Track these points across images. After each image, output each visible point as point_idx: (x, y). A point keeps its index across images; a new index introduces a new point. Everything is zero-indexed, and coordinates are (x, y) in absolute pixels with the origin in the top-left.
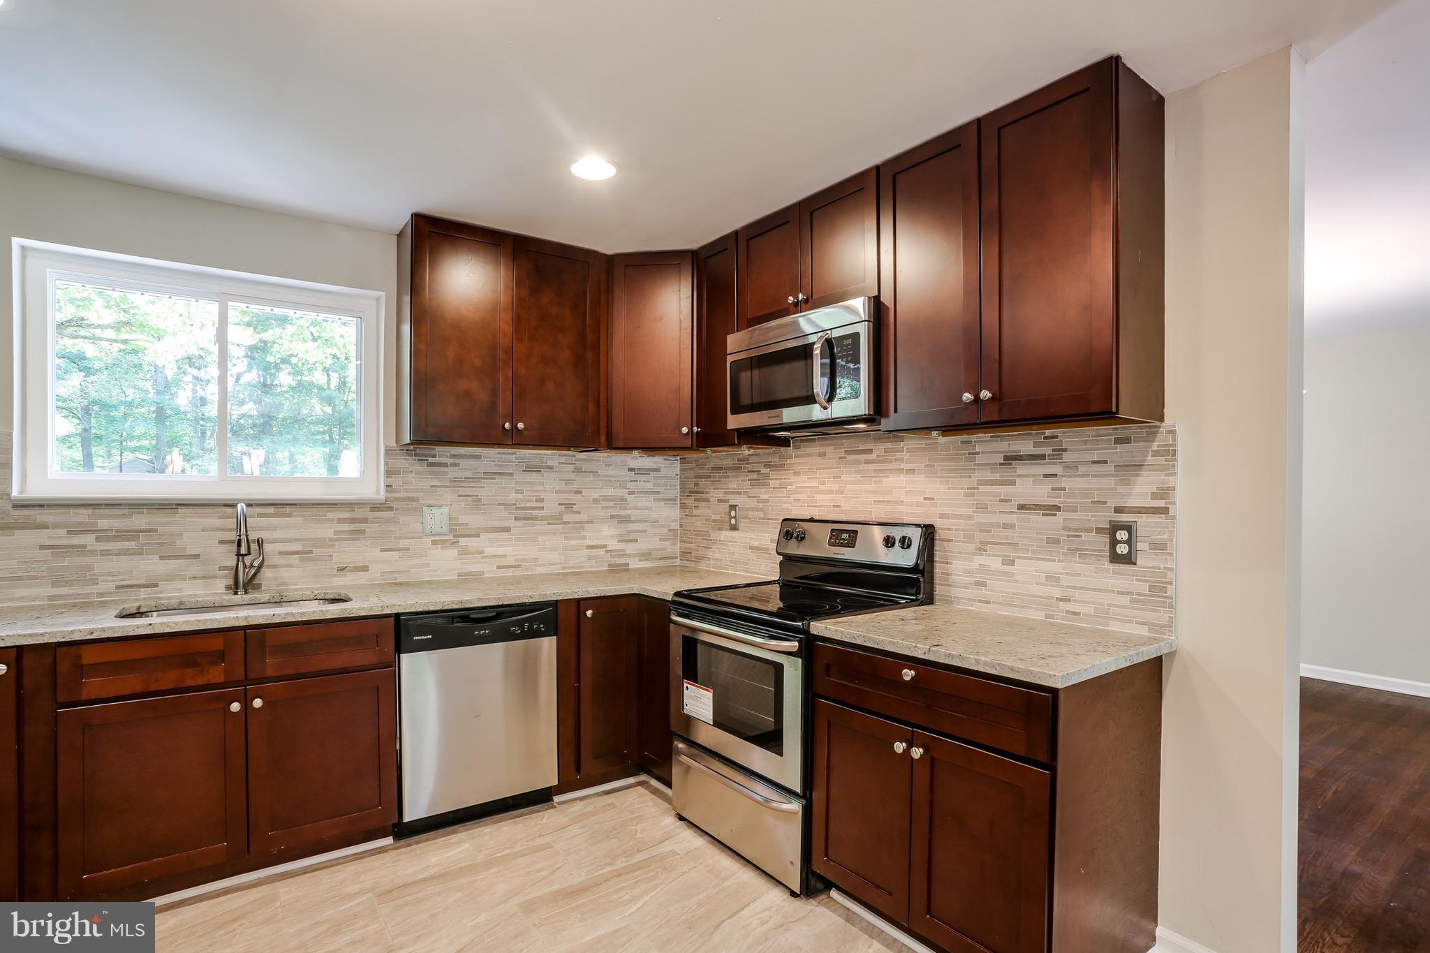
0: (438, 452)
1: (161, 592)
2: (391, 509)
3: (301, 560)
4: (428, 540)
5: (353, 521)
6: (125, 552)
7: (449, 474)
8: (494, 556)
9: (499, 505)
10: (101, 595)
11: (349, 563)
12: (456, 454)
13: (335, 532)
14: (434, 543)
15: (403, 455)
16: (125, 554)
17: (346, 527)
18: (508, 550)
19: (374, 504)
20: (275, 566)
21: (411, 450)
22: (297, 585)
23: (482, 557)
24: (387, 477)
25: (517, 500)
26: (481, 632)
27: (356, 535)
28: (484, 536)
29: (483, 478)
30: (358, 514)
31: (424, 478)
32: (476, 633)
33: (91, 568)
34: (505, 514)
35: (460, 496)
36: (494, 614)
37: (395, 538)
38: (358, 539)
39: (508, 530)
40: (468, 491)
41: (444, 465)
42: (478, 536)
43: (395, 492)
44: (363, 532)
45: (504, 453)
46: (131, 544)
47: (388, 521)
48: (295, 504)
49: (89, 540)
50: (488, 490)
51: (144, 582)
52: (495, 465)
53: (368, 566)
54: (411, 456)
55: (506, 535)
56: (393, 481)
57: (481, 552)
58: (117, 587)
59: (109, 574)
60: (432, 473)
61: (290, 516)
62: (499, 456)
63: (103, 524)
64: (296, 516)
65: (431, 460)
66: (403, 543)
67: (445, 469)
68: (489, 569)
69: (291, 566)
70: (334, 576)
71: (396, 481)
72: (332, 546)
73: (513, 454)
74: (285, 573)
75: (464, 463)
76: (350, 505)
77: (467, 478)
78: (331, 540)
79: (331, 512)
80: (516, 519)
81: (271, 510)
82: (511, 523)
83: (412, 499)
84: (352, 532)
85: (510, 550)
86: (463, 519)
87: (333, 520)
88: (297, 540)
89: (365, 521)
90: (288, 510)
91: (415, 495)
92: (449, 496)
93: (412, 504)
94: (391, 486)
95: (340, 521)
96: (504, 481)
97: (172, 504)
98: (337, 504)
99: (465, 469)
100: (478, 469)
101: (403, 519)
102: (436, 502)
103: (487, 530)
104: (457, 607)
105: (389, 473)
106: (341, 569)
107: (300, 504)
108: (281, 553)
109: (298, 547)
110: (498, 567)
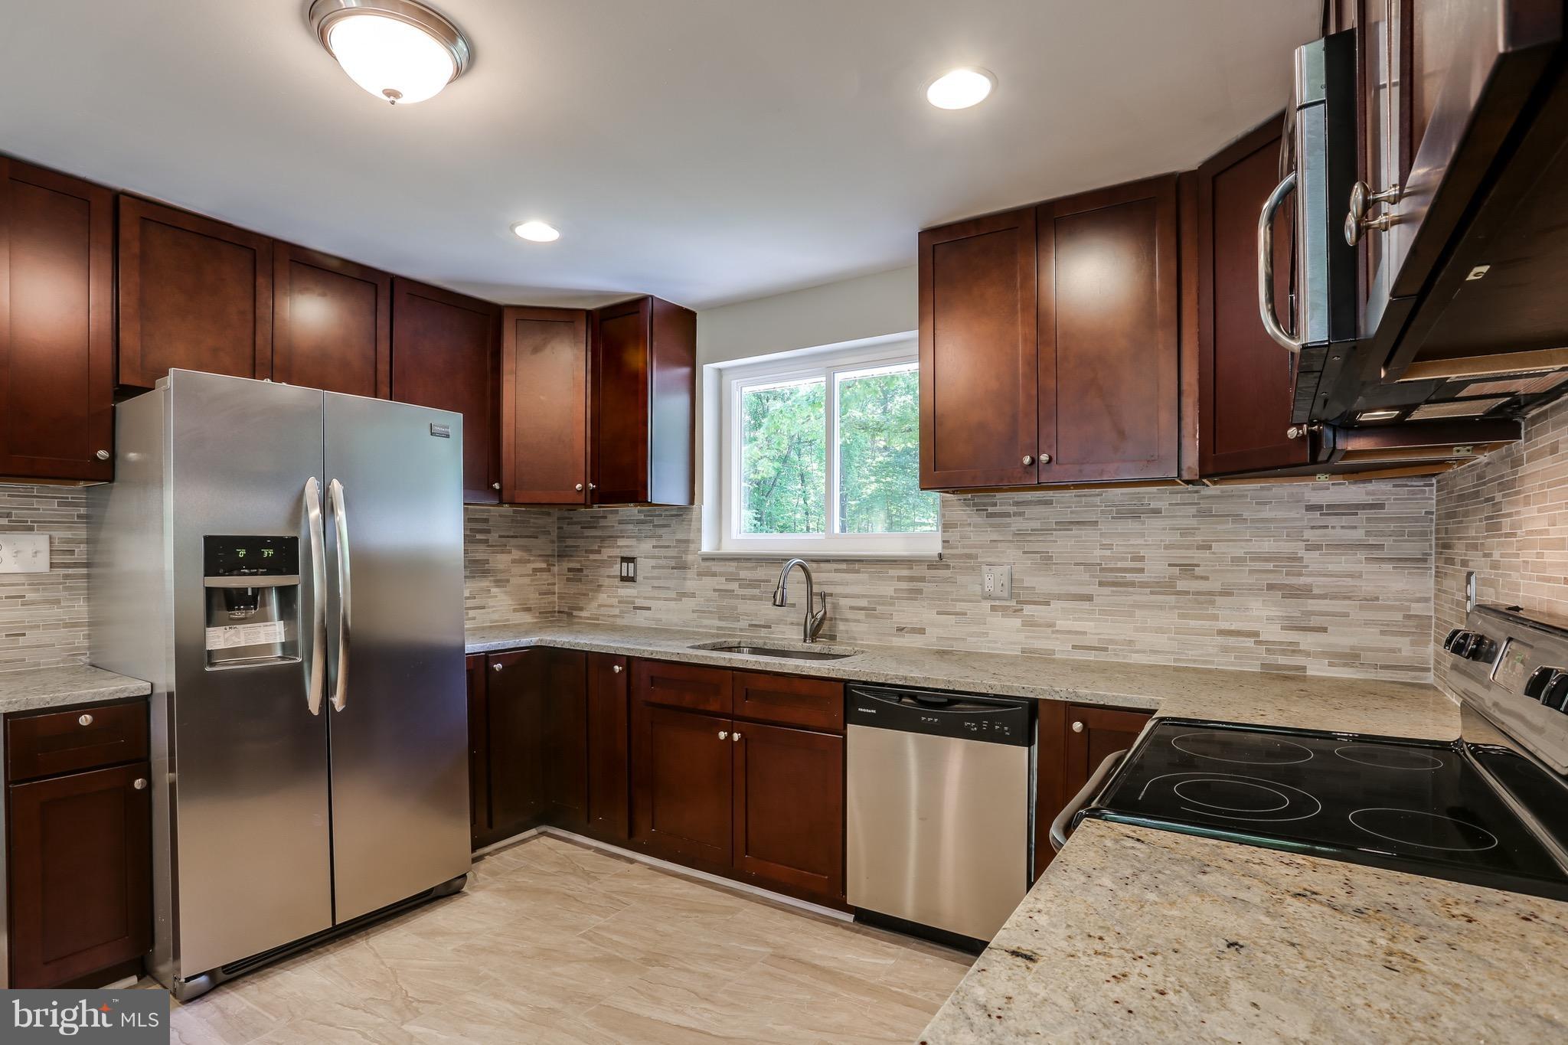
0: (999, 499)
1: (772, 633)
2: (947, 567)
3: (867, 616)
4: (987, 605)
5: (911, 579)
6: (753, 598)
7: (1013, 525)
8: (1069, 632)
9: (1076, 564)
10: (741, 630)
11: (907, 623)
12: (1020, 500)
13: (895, 590)
14: (993, 608)
15: (961, 506)
16: (754, 600)
17: (904, 585)
18: (1088, 626)
19: (931, 561)
20: (847, 620)
21: (969, 500)
22: (863, 640)
23: (1053, 632)
24: (944, 532)
25: (1102, 557)
26: (929, 719)
27: (915, 594)
28: (1056, 605)
29: (1055, 530)
30: (917, 571)
31: (983, 531)
32: (923, 718)
33: (736, 608)
34: (1086, 577)
35: (1024, 553)
36: (946, 700)
37: (952, 600)
38: (915, 599)
39: (1089, 598)
40: (1036, 547)
41: (1007, 515)
42: (1048, 604)
43: (951, 548)
44: (920, 591)
45: (1085, 496)
46: (756, 592)
47: (945, 580)
48: (862, 561)
49: (734, 586)
50: (1063, 545)
51: (762, 623)
52: (1071, 512)
53: (924, 629)
54: (968, 506)
55: (1086, 605)
56: (948, 536)
57: (1051, 625)
58: (750, 625)
59: (746, 614)
60: (992, 525)
61: (858, 572)
62: (1078, 499)
63: (743, 574)
64: (863, 572)
65: (990, 509)
66: (960, 607)
67: (1008, 520)
68: (1061, 648)
69: (858, 621)
70: (895, 635)
71: (954, 535)
72: (892, 604)
73: (1098, 495)
74: (854, 627)
75: (1029, 511)
76: (908, 562)
77: (1035, 530)
78: (892, 598)
79: (891, 568)
80: (1101, 584)
81: (844, 566)
82: (1093, 589)
83: (969, 556)
84: (911, 591)
85: (1092, 626)
86: (1029, 581)
87: (893, 577)
88: (864, 596)
89: (922, 579)
90: (857, 566)
91: (973, 551)
92: (1012, 554)
93: (970, 562)
94: (948, 542)
95: (900, 579)
96: (1085, 533)
97: (778, 559)
98: (895, 561)
99: (1031, 519)
100: (1048, 519)
101: (961, 579)
102: (997, 560)
103: (1059, 597)
104: (900, 683)
105: (946, 526)
106: (900, 629)
107: (866, 561)
108: (852, 608)
109: (863, 603)
110: (1074, 647)
